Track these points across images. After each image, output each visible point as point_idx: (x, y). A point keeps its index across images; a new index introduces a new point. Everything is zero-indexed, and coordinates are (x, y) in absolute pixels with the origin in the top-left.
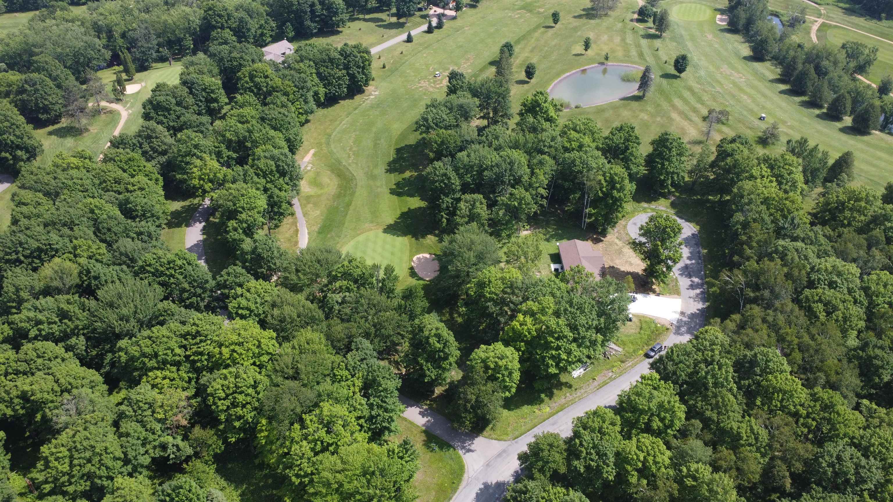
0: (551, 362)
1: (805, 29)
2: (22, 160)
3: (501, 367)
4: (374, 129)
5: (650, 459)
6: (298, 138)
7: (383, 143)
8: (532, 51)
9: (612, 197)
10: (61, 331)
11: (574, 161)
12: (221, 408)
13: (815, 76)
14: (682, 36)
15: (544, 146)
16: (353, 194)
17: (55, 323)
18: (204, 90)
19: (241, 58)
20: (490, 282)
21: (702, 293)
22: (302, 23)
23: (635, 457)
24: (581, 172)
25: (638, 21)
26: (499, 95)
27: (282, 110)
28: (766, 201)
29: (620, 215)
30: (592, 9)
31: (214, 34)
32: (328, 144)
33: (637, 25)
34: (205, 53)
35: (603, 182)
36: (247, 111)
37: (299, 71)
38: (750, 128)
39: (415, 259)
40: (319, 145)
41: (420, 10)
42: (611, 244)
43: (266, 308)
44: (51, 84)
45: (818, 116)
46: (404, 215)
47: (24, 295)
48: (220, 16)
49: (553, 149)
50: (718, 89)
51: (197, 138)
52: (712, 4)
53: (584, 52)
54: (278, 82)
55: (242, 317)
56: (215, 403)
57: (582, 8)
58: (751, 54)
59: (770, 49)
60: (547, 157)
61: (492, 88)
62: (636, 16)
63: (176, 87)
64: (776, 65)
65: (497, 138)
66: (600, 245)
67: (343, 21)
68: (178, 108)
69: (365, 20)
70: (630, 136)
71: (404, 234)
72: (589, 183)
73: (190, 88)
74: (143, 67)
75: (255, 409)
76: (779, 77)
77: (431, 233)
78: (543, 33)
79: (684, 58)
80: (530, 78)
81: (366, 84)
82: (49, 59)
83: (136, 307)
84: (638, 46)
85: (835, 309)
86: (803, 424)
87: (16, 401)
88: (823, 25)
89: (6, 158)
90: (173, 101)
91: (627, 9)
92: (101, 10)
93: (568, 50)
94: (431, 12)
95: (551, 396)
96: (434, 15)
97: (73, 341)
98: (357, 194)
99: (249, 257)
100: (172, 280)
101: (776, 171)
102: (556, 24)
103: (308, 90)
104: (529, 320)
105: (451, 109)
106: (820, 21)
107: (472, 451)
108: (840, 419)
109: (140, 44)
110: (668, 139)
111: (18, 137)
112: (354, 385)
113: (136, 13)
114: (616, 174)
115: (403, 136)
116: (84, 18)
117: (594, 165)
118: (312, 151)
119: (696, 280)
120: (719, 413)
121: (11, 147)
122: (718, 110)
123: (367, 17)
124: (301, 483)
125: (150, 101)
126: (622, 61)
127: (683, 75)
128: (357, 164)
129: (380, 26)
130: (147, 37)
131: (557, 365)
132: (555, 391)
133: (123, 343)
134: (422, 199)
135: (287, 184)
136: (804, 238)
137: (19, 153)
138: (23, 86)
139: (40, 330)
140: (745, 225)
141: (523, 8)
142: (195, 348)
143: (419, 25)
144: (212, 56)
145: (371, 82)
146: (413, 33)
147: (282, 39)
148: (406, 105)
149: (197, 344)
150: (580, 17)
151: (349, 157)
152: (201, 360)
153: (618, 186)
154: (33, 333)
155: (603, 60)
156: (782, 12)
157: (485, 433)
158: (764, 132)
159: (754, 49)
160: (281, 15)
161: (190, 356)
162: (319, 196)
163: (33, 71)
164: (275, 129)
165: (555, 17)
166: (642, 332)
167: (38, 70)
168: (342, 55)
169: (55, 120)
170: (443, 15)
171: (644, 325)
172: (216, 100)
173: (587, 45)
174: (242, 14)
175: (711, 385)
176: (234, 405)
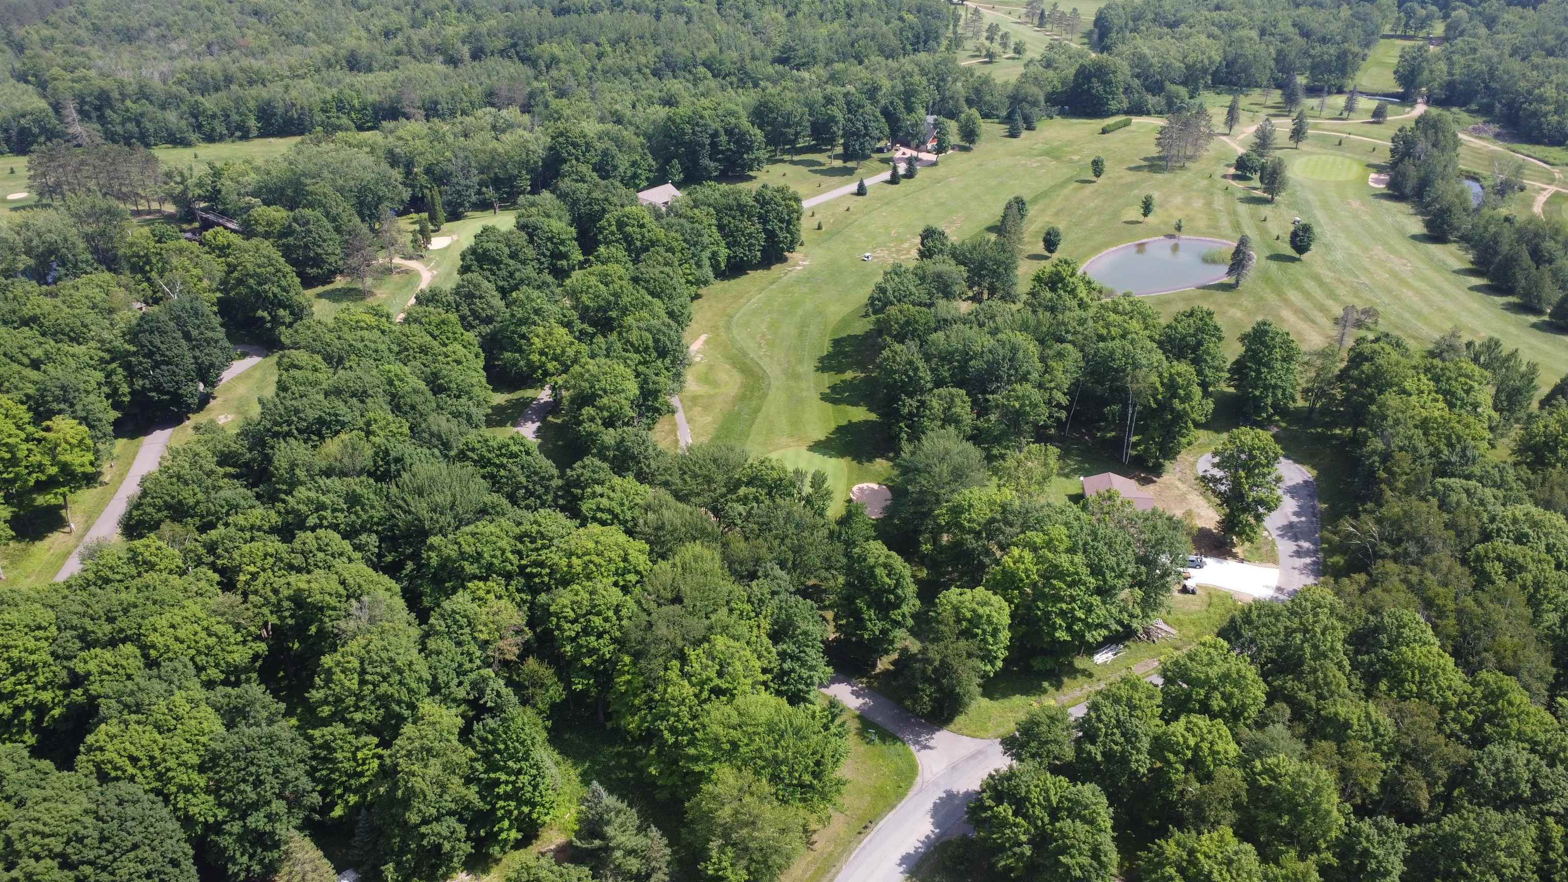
0: (1059, 621)
1: (1523, 200)
2: (283, 323)
3: (981, 617)
4: (800, 312)
5: (1205, 746)
6: (686, 312)
7: (813, 330)
8: (1057, 214)
9: (1172, 410)
10: (347, 524)
11: (1112, 353)
12: (567, 633)
13: (1530, 262)
14: (1307, 202)
15: (1067, 332)
16: (764, 396)
17: (342, 510)
18: (550, 239)
19: (606, 200)
20: (971, 506)
21: (1314, 563)
22: (696, 162)
23: (1181, 740)
24: (1124, 371)
25: (1235, 177)
26: (998, 263)
27: (667, 269)
28: (1424, 425)
29: (1184, 441)
30: (1160, 158)
31: (566, 167)
32: (728, 329)
33: (1234, 183)
34: (552, 192)
35: (1158, 385)
36: (613, 268)
37: (692, 220)
38: (1414, 338)
39: (855, 489)
40: (714, 328)
41: (880, 150)
42: (1168, 487)
43: (637, 512)
44: (329, 226)
45: (1534, 326)
46: (839, 429)
47: (301, 473)
48: (575, 145)
49: (1080, 337)
50: (1363, 279)
51: (539, 298)
52: (1364, 158)
53: (1141, 218)
54: (661, 234)
55: (603, 523)
56: (558, 627)
57: (1143, 156)
58: (1425, 231)
59: (1456, 223)
60: (1070, 347)
61: (989, 253)
62: (1232, 171)
63: (511, 233)
64: (1466, 250)
65: (992, 317)
66: (1151, 487)
67: (759, 161)
68: (512, 262)
69: (793, 162)
70: (1206, 324)
71: (841, 454)
72: (1135, 386)
73: (531, 236)
74: (455, 215)
75: (614, 640)
76: (1470, 266)
77: (882, 456)
78: (1076, 190)
79: (1307, 229)
80: (1051, 251)
81: (791, 249)
82: (329, 190)
83: (454, 496)
84: (1234, 213)
85: (1522, 568)
86: (1453, 720)
87: (286, 604)
88: (1557, 195)
89: (263, 318)
90: (507, 251)
91: (1218, 160)
92: (400, 132)
93: (1115, 215)
94: (898, 155)
95: (1058, 686)
96: (901, 159)
97: (364, 537)
98: (770, 397)
99: (611, 453)
100: (502, 473)
101: (1444, 386)
102: (1098, 176)
103: (704, 249)
104: (1028, 555)
105: (923, 279)
106: (1552, 189)
107: (930, 748)
108: (1514, 711)
109: (454, 180)
110: (1267, 332)
111: (284, 289)
112: (759, 626)
113: (450, 139)
114: (1179, 374)
115: (845, 322)
116: (375, 143)
117: (1144, 362)
118: (704, 337)
119: (1306, 545)
120: (1320, 697)
121: (272, 303)
122: (1360, 308)
123: (796, 158)
124: (676, 744)
125: (473, 251)
126: (1203, 234)
127: (1305, 257)
128: (772, 358)
129: (815, 172)
130: (465, 171)
131: (1069, 629)
132: (1065, 680)
133: (434, 540)
134: (870, 410)
135: (667, 369)
136: (1482, 477)
137: (281, 312)
138: (290, 226)
139: (321, 518)
140: (1386, 457)
141: (1047, 153)
142: (534, 557)
143: (877, 172)
144: (562, 196)
145: (798, 248)
146: (867, 182)
147: (666, 182)
148: (850, 281)
149: (537, 550)
150: (1138, 168)
151: (760, 347)
152: (540, 575)
153: (1182, 392)
154: (312, 521)
155: (1172, 231)
156: (1486, 173)
157: (952, 726)
158: (1437, 343)
159: (1428, 224)
160: (667, 148)
161: (526, 566)
162: (711, 396)
163: (305, 207)
164: (652, 294)
165: (1097, 167)
166: (1211, 609)
167: (311, 205)
168: (757, 200)
169: (326, 279)
170: (917, 159)
171: (1215, 600)
172: (564, 256)
173: (1147, 208)
174: (607, 144)
175: (1308, 656)
176: (586, 632)
